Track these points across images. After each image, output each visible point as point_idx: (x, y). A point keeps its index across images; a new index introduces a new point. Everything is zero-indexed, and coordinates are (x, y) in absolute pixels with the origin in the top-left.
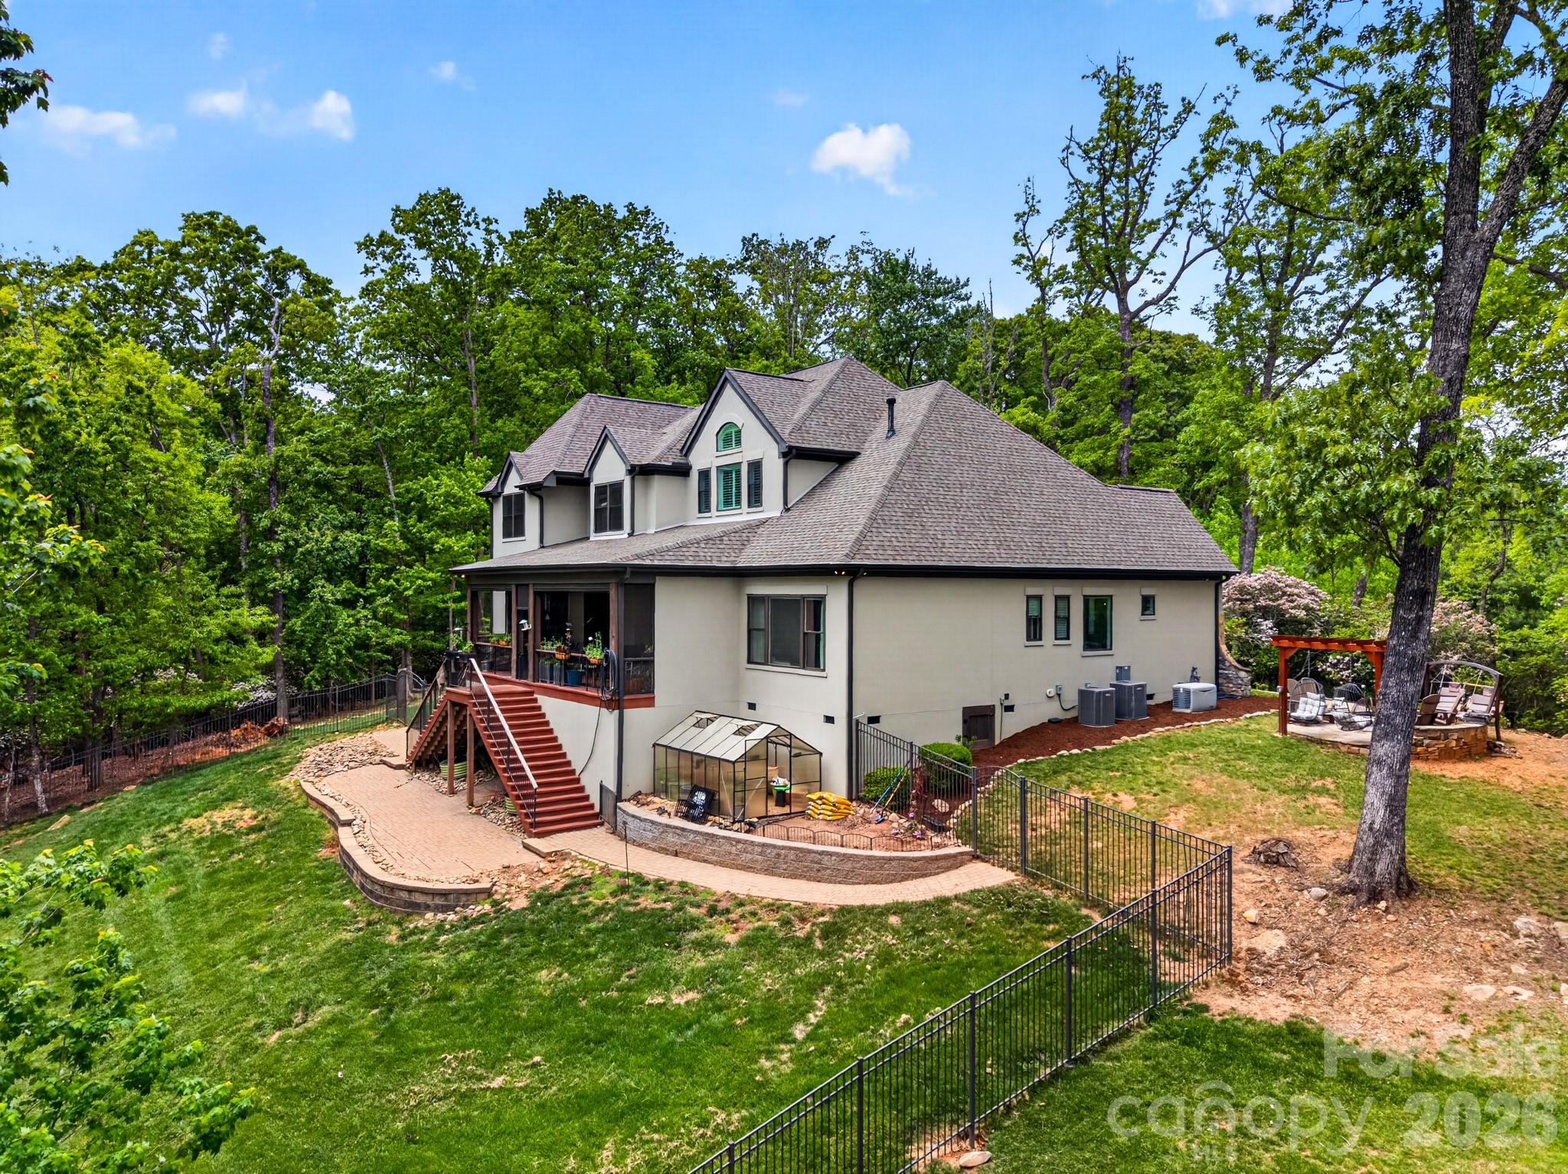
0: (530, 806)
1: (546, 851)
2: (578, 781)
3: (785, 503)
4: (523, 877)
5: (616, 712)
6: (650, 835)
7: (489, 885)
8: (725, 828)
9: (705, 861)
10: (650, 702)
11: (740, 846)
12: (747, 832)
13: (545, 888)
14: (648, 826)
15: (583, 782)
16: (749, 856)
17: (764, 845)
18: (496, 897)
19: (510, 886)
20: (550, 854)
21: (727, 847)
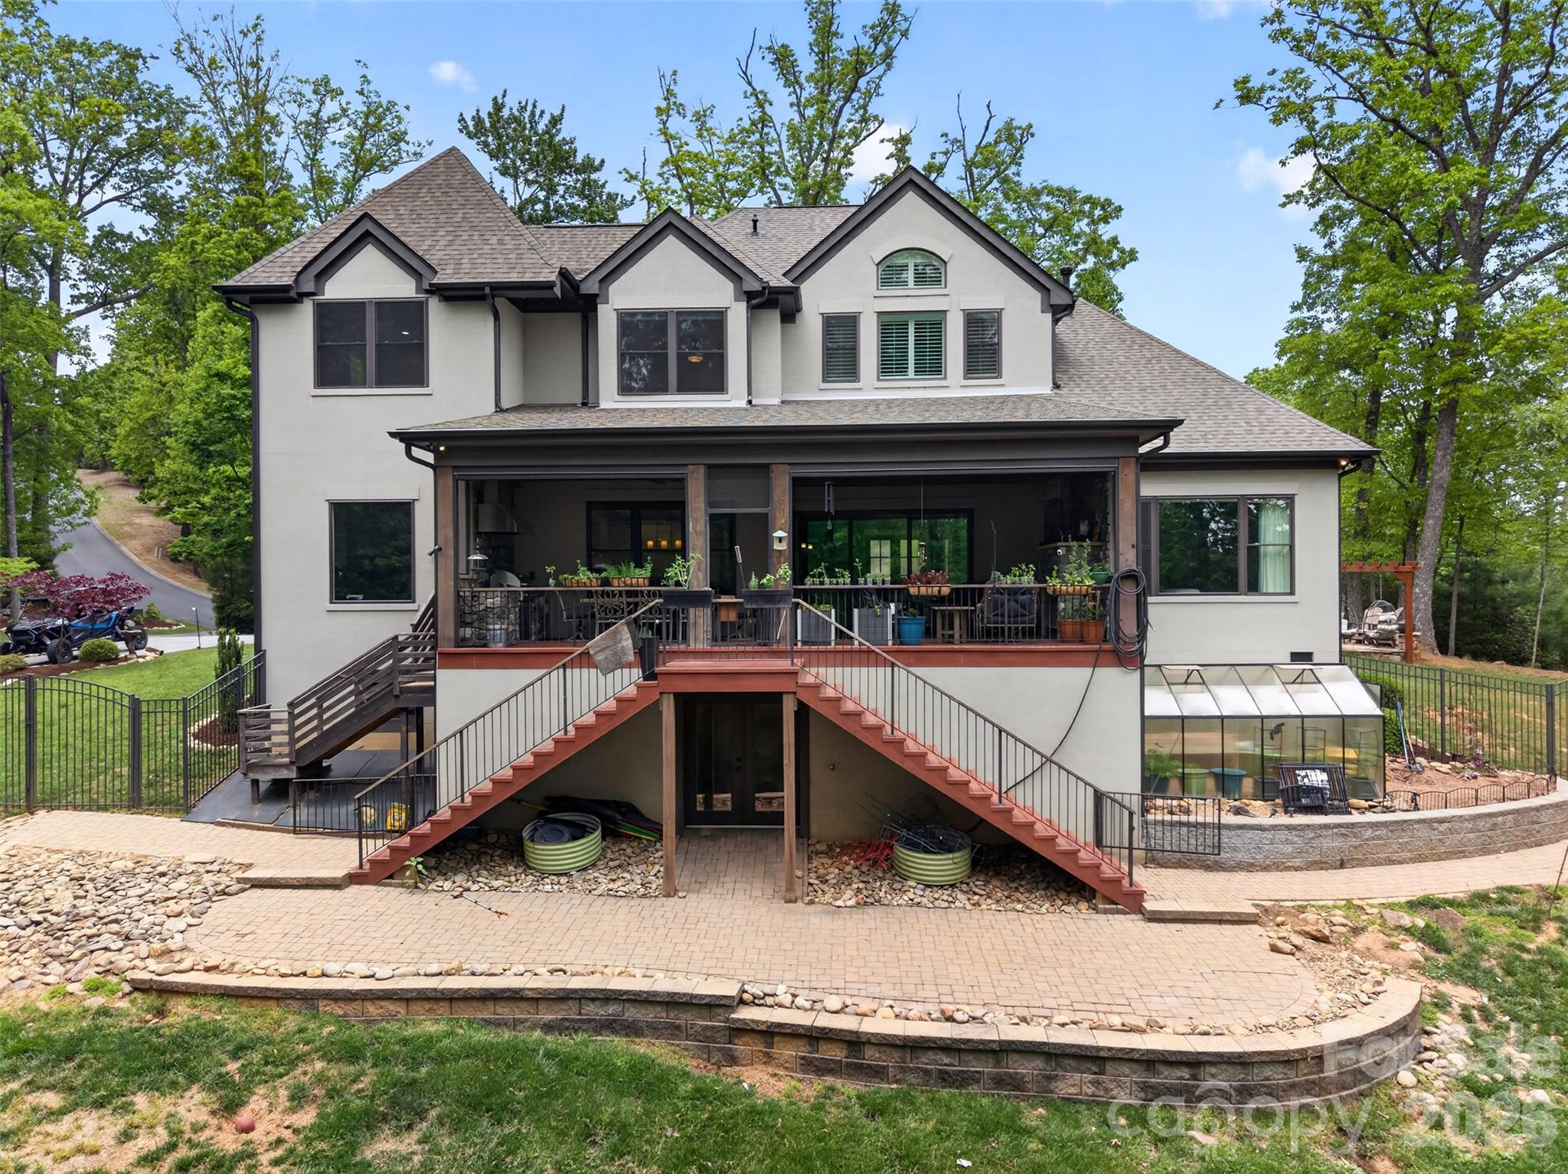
20: (1258, 913)
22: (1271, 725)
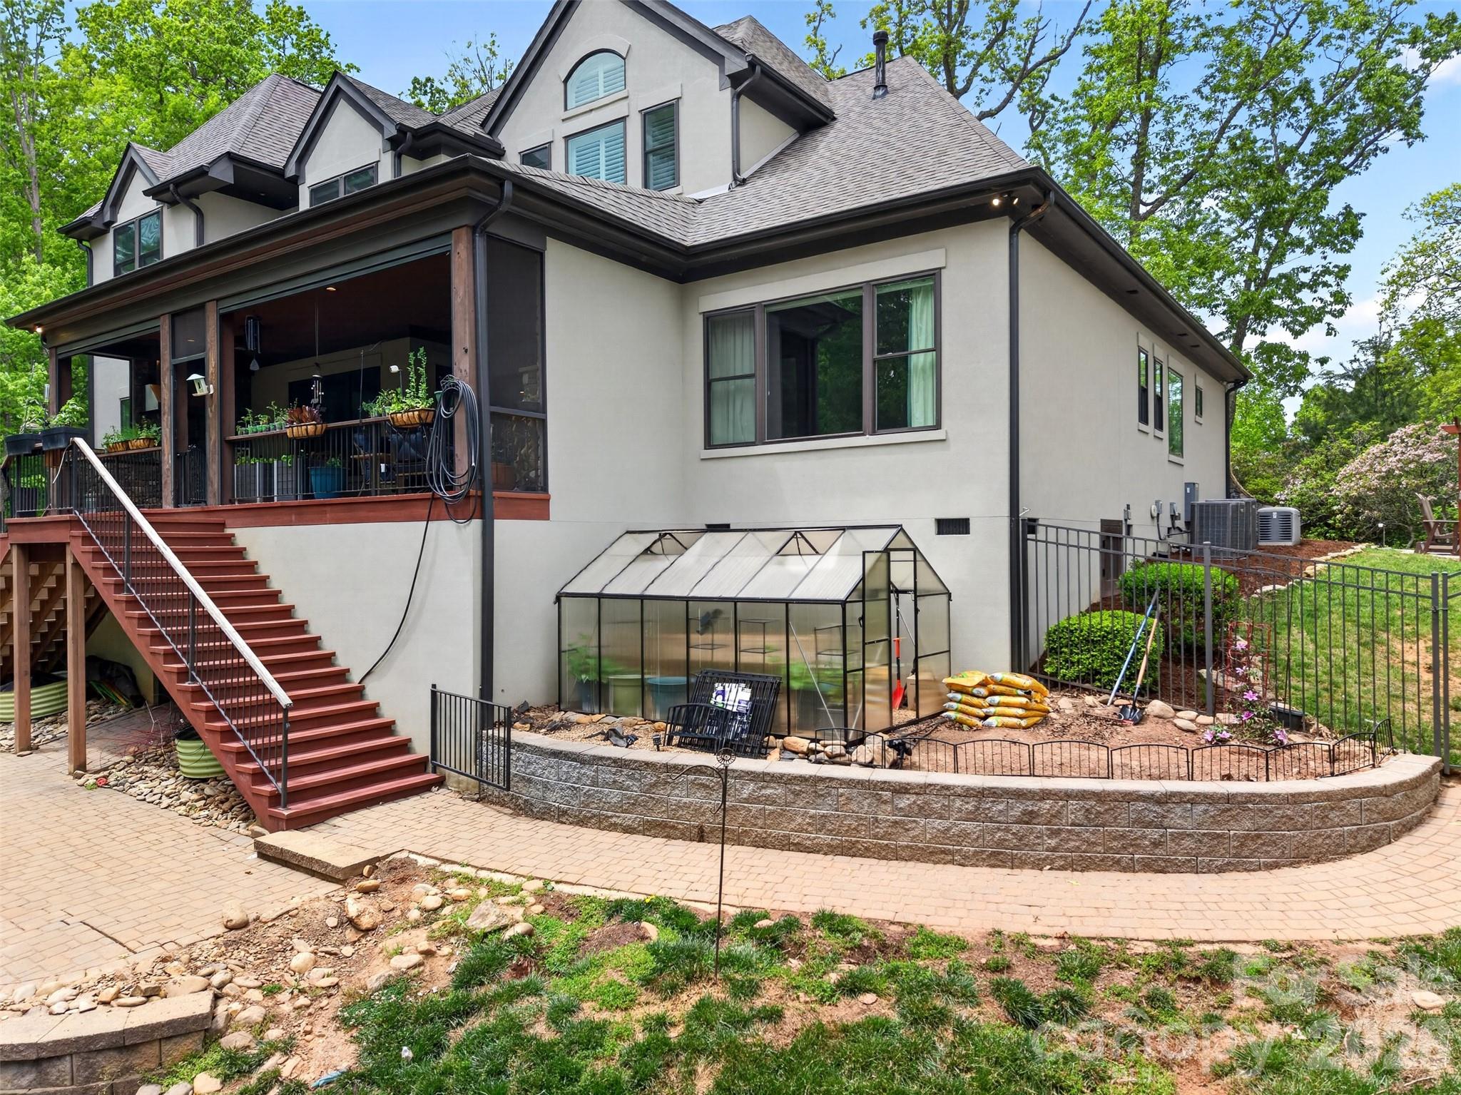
0: (264, 752)
1: (342, 861)
2: (358, 692)
3: (736, 170)
4: (302, 954)
5: (476, 524)
6: (615, 796)
7: (202, 1004)
8: (833, 759)
9: (799, 847)
10: (540, 510)
11: (904, 802)
12: (895, 765)
13: (399, 984)
14: (607, 775)
15: (372, 696)
16: (938, 824)
17: (982, 794)
18: (236, 1040)
19: (271, 991)
20: (355, 871)
21: (864, 806)
22: (698, 611)
